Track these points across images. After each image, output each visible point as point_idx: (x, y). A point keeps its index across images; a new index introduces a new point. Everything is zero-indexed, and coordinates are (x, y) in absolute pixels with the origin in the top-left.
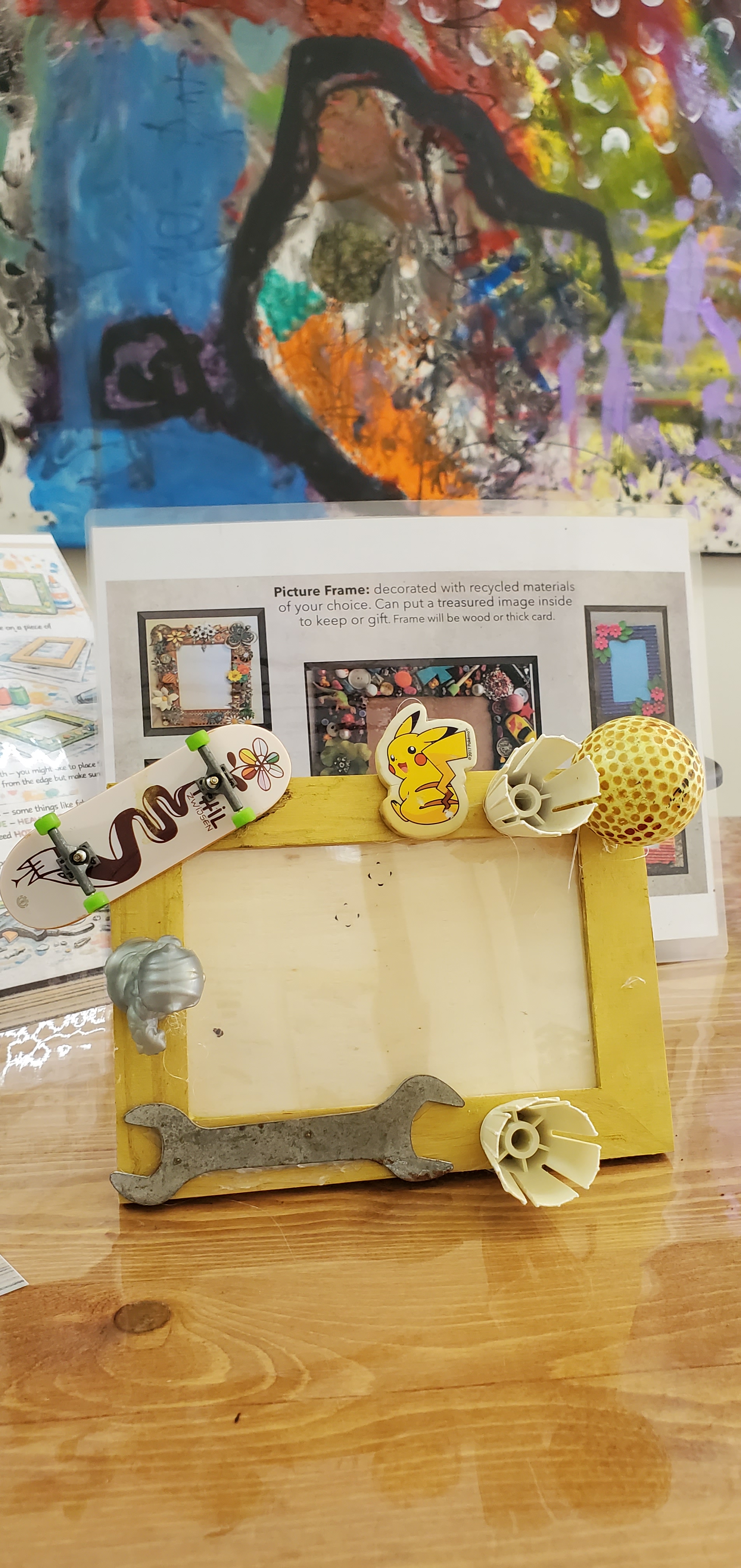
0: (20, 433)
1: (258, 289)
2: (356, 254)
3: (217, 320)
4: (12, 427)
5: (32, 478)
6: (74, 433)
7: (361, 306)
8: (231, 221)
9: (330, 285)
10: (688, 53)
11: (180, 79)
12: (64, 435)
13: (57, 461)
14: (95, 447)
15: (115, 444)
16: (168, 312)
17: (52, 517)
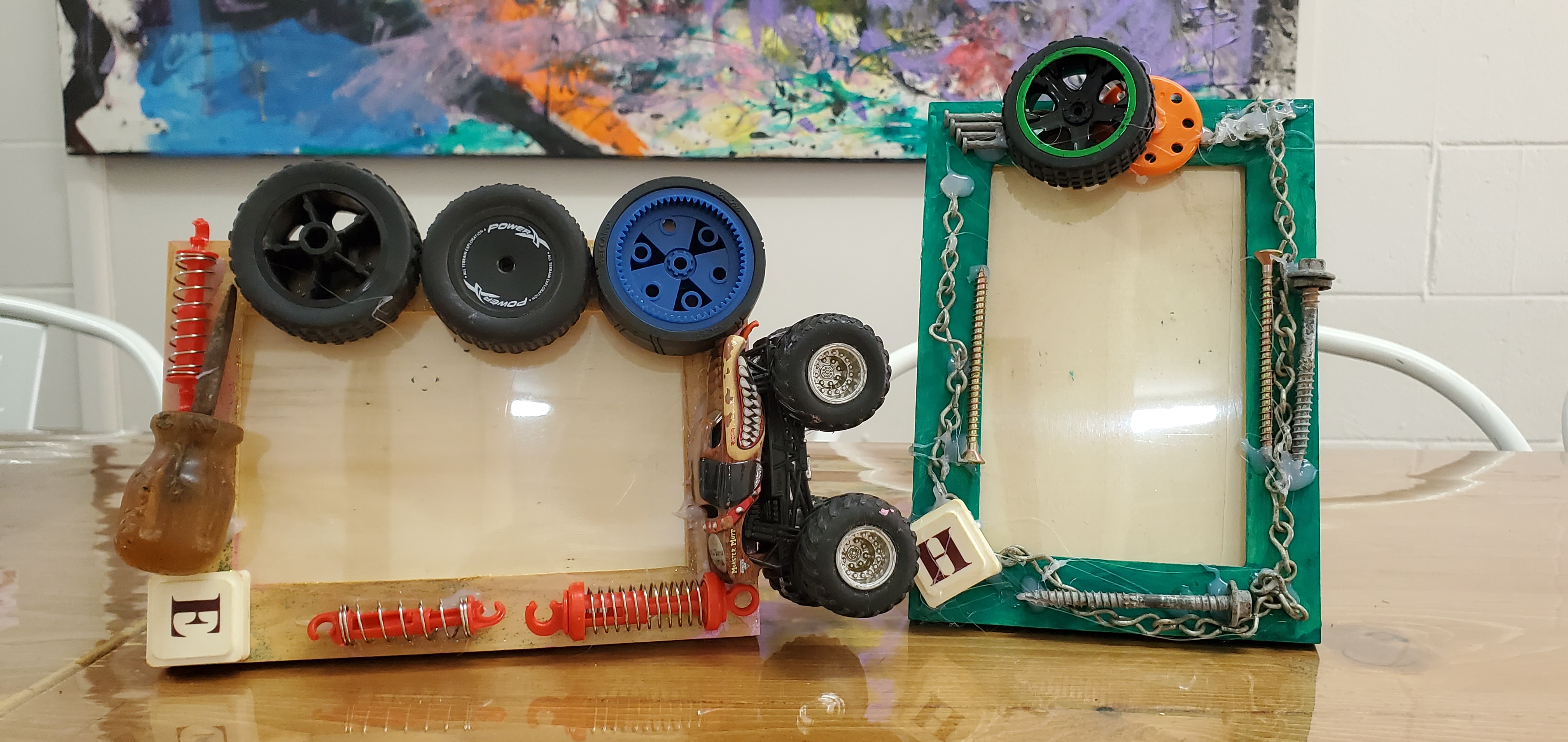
0: (131, 38)
4: (122, 33)
5: (142, 83)
6: (183, 38)
12: (174, 40)
13: (167, 66)
14: (206, 52)
15: (227, 49)
17: (164, 125)
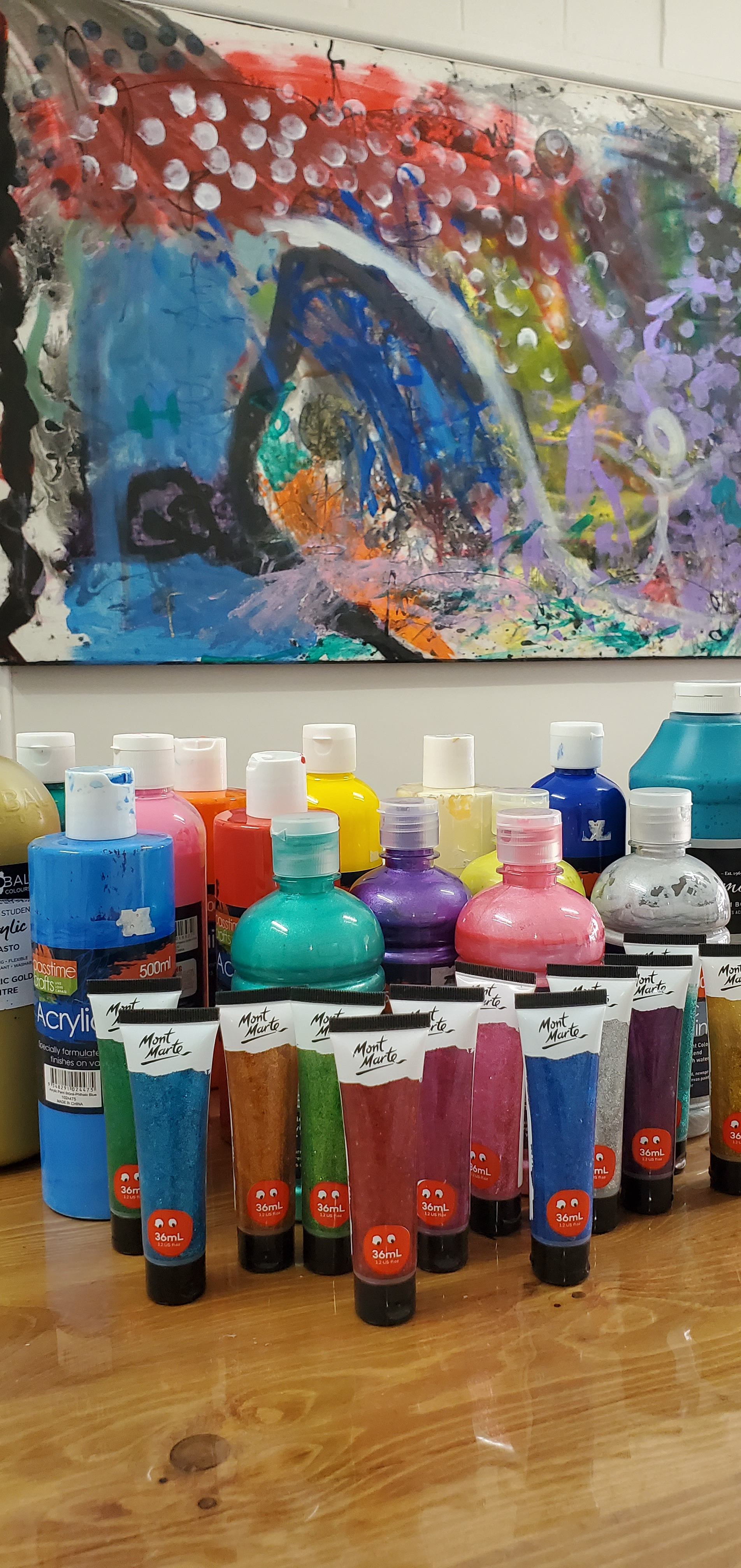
0: (59, 566)
1: (257, 448)
2: (334, 420)
3: (225, 473)
4: (51, 561)
5: (68, 606)
6: (105, 566)
7: (339, 463)
8: (235, 391)
9: (315, 445)
10: (576, 275)
11: (193, 275)
12: (96, 568)
13: (90, 590)
14: (123, 578)
15: (141, 576)
16: (184, 464)
17: (87, 639)
